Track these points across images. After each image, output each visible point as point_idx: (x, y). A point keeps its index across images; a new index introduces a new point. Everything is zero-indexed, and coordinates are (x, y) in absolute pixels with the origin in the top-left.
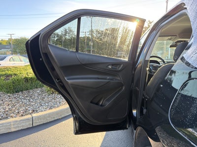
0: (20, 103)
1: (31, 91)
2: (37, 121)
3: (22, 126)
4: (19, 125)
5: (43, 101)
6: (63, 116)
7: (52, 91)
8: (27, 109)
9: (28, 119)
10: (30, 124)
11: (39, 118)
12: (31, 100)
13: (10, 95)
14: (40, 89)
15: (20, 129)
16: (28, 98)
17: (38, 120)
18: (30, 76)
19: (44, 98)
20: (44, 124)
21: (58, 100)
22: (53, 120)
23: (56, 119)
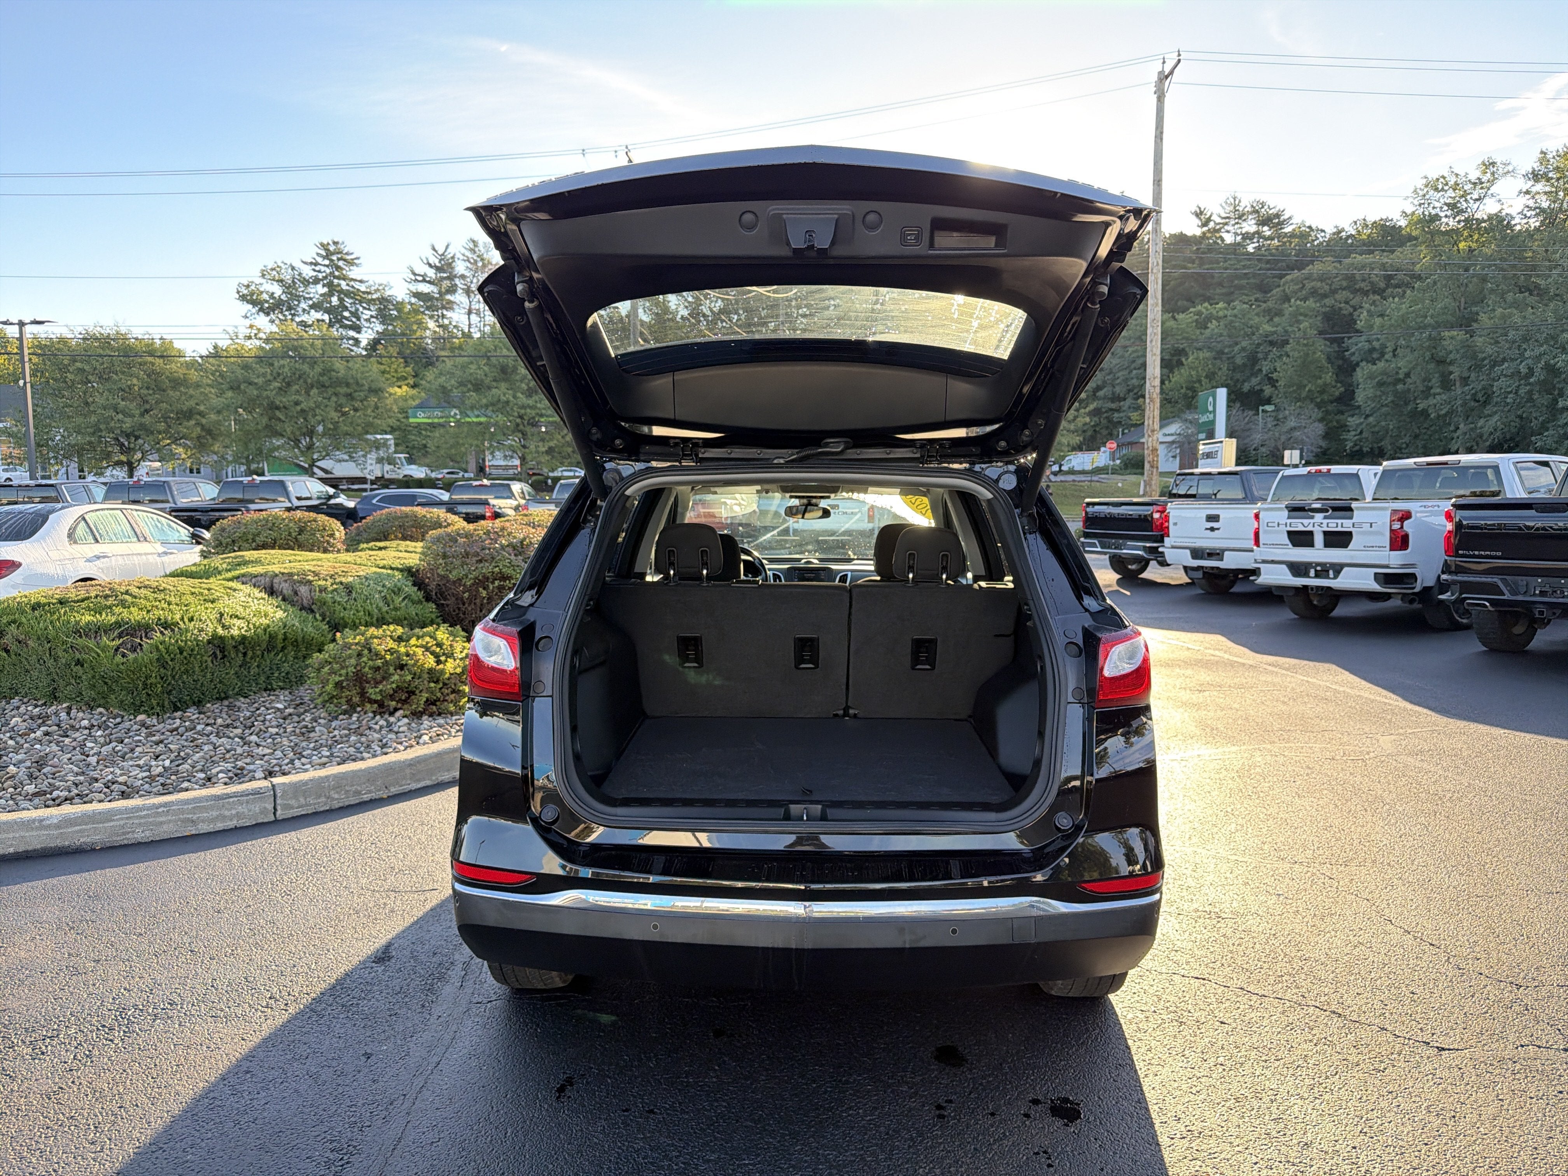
0: (206, 748)
1: (241, 702)
2: (293, 802)
3: (238, 816)
4: (227, 813)
5: (308, 739)
6: (394, 790)
7: (349, 701)
8: (242, 769)
9: (256, 792)
10: (264, 811)
11: (297, 789)
12: (254, 738)
13: (149, 722)
14: (284, 695)
15: (231, 824)
16: (238, 731)
17: (295, 797)
18: (235, 632)
19: (313, 730)
20: (316, 814)
21: (376, 736)
22: (353, 800)
23: (366, 797)
